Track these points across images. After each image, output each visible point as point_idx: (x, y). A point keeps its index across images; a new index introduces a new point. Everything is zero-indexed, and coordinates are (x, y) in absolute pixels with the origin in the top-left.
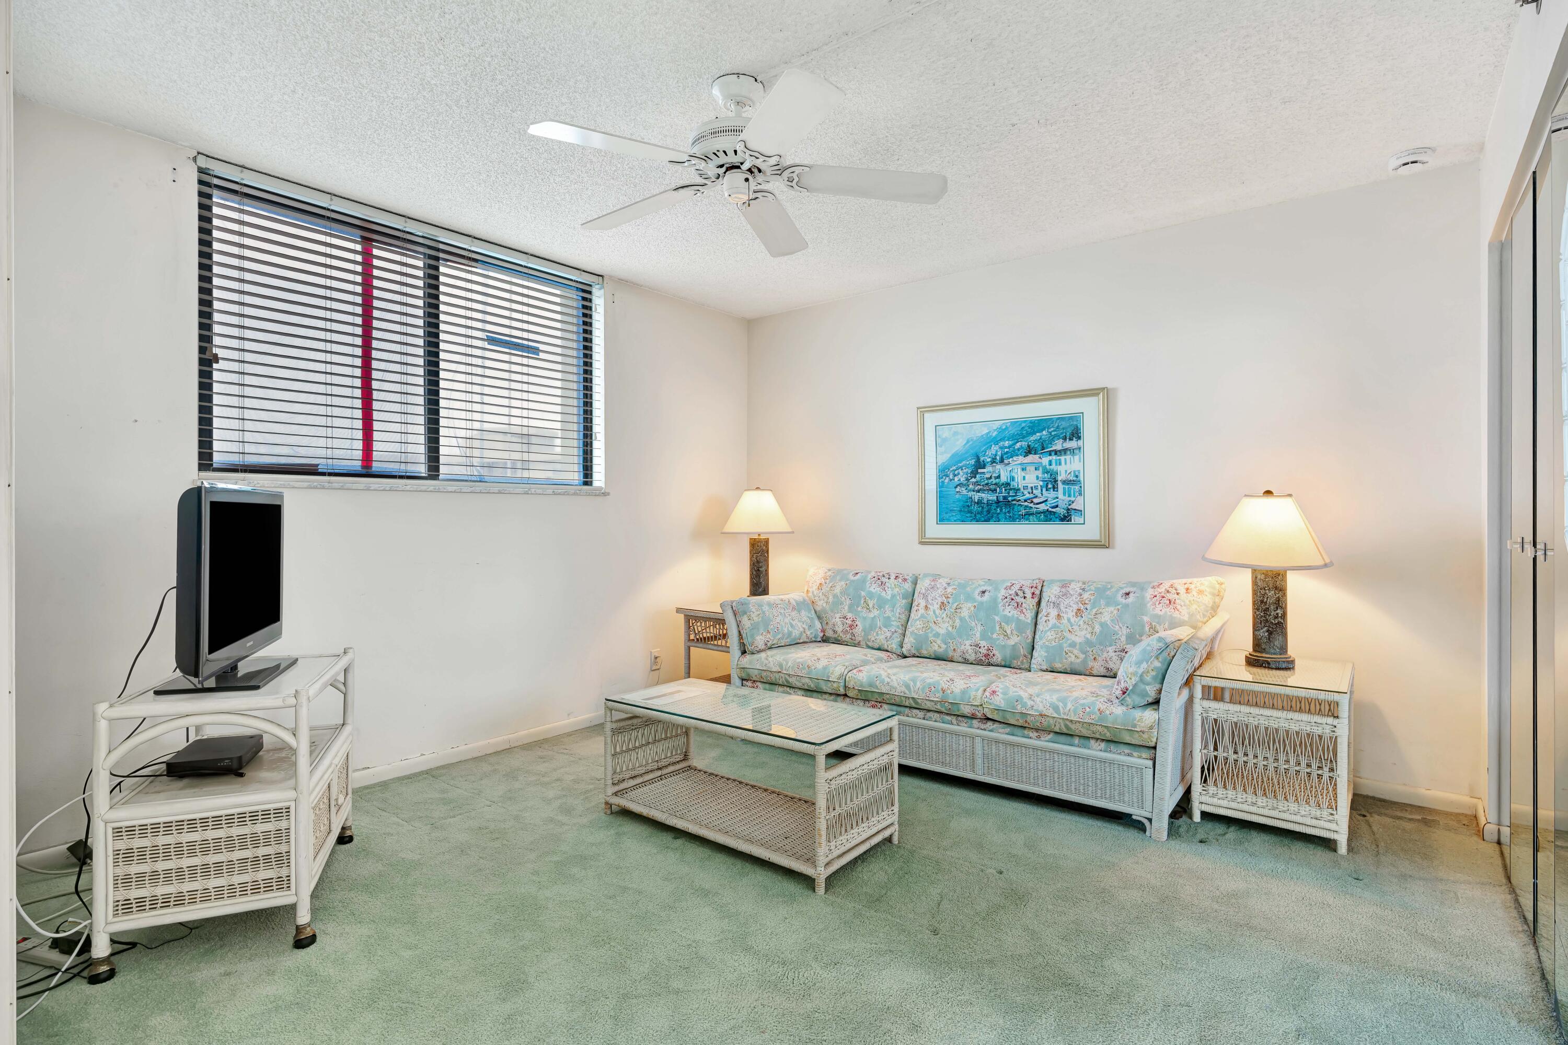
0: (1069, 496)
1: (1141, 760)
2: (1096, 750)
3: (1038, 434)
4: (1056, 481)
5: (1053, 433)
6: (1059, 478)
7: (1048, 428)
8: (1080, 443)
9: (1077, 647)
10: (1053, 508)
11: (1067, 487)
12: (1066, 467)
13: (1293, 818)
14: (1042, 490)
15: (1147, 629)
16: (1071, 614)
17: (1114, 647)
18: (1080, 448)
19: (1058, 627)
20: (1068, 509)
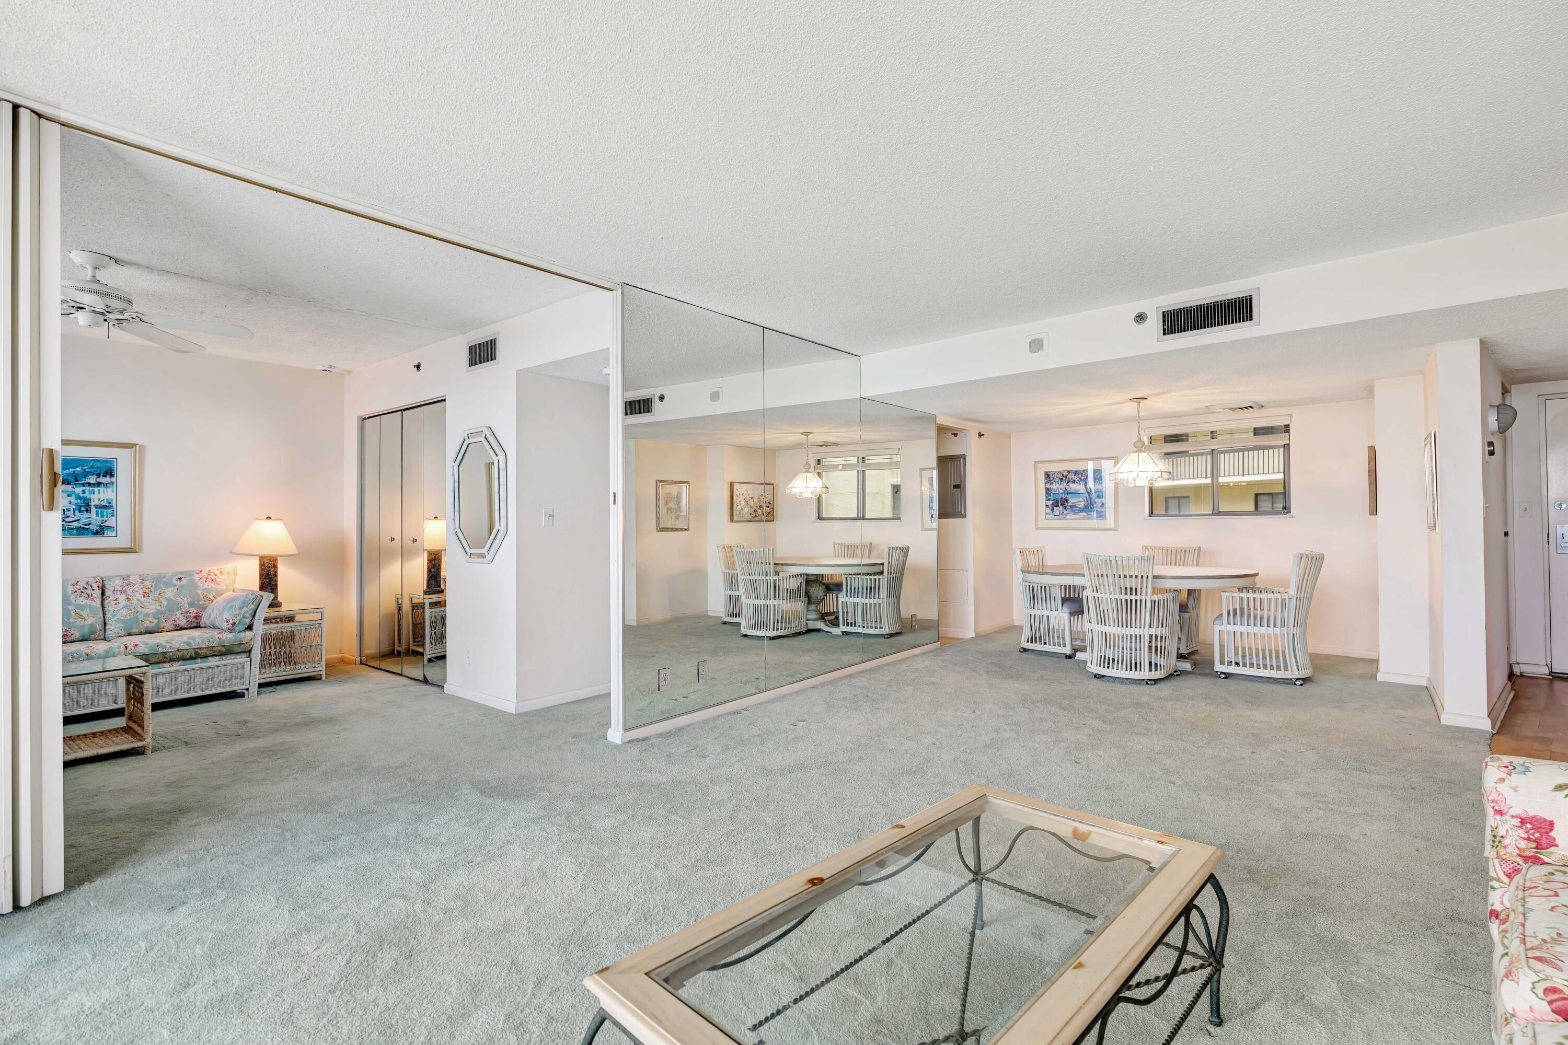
0: (102, 517)
1: (242, 659)
2: (213, 662)
3: (71, 470)
4: (89, 505)
5: (87, 470)
6: (92, 504)
7: (82, 466)
8: (113, 479)
9: (151, 616)
10: (85, 525)
11: (100, 510)
12: (98, 496)
13: (303, 671)
14: (74, 512)
15: (202, 597)
16: (139, 596)
17: (180, 612)
18: (113, 483)
19: (130, 606)
20: (101, 526)
